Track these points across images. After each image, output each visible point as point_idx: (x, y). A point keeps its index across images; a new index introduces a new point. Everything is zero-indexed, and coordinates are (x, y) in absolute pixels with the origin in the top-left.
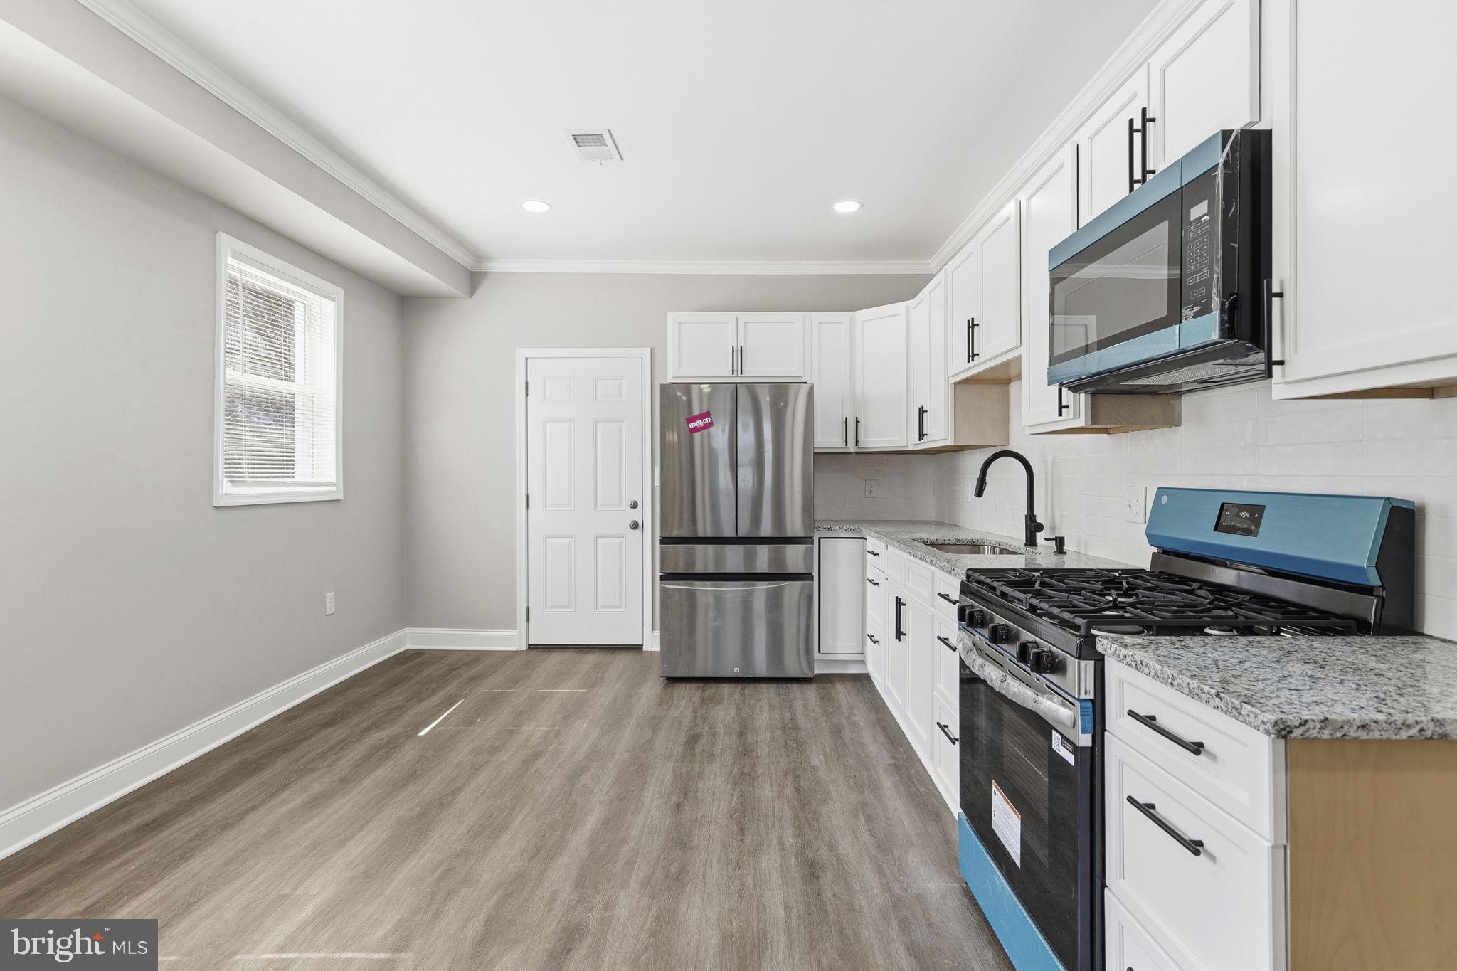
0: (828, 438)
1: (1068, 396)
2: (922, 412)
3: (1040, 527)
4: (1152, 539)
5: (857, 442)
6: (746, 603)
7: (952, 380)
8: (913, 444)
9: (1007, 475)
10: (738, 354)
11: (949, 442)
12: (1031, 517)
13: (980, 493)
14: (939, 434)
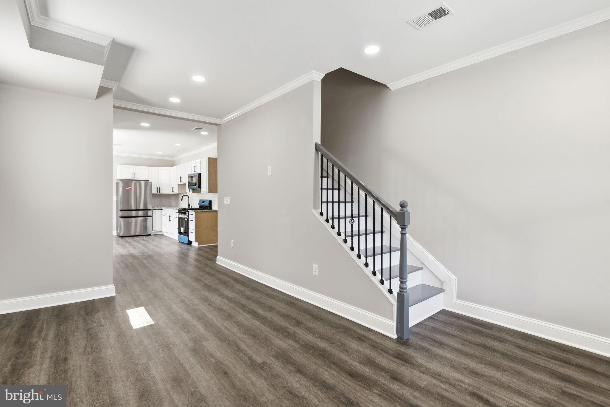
0: (154, 191)
1: (190, 190)
2: (173, 188)
3: (190, 205)
4: (199, 204)
5: (160, 192)
6: (136, 222)
7: (178, 184)
8: (171, 192)
9: (186, 198)
10: (134, 174)
11: (177, 193)
12: (189, 204)
13: (182, 201)
14: (176, 191)
